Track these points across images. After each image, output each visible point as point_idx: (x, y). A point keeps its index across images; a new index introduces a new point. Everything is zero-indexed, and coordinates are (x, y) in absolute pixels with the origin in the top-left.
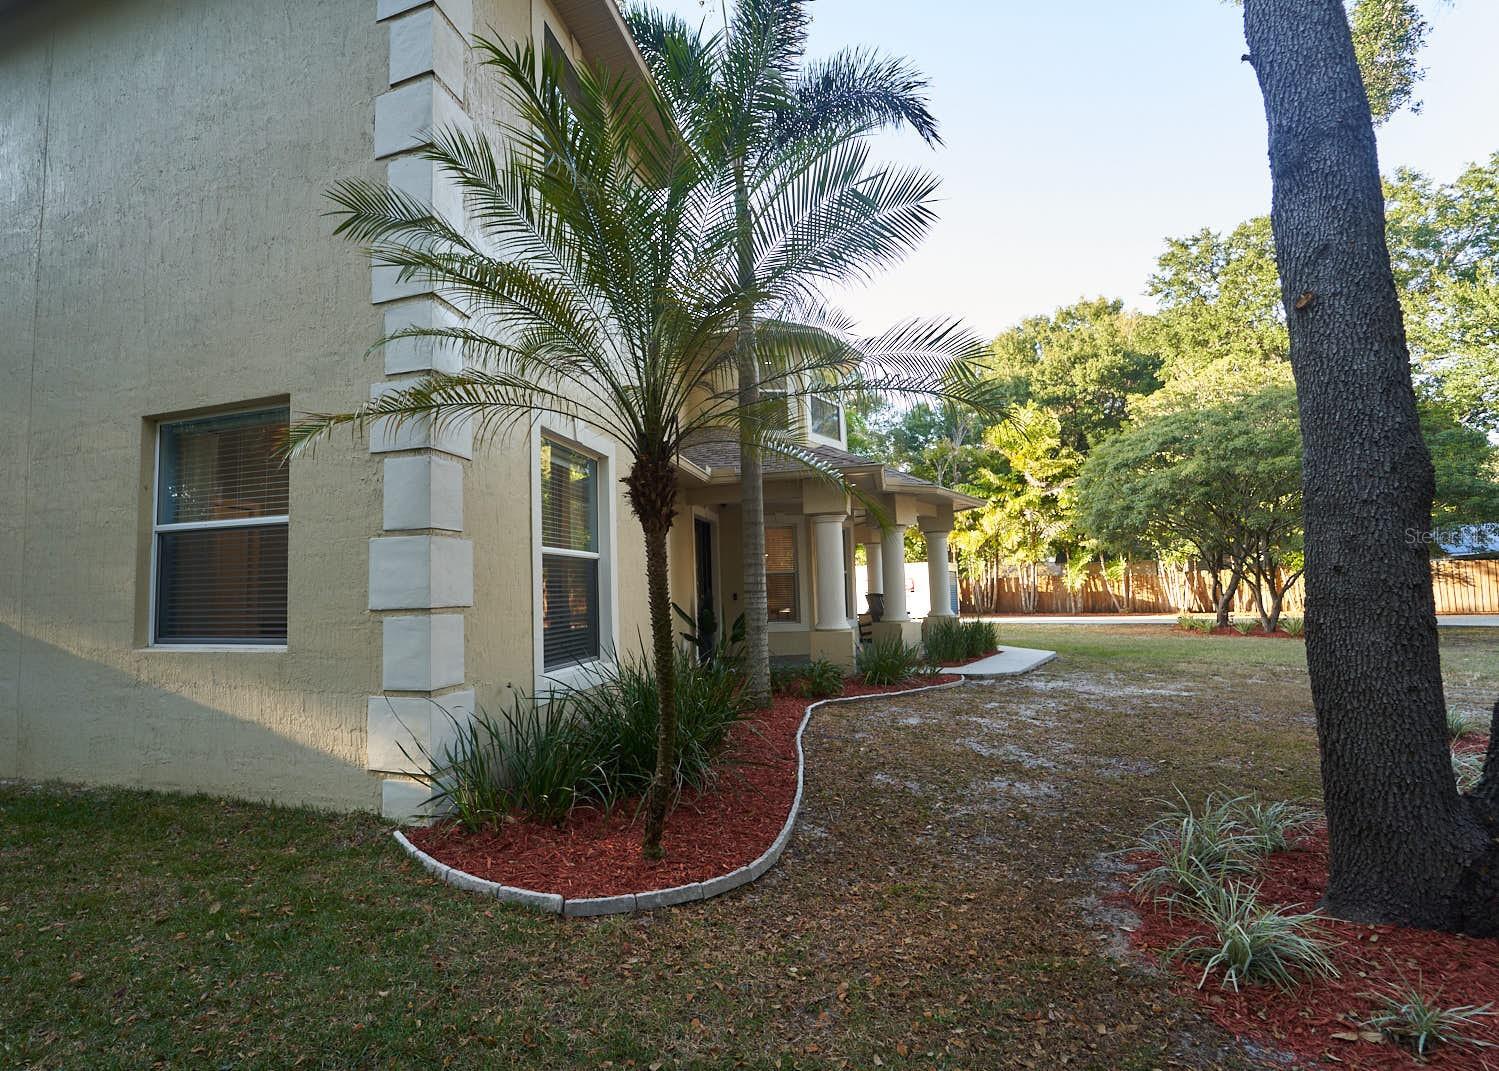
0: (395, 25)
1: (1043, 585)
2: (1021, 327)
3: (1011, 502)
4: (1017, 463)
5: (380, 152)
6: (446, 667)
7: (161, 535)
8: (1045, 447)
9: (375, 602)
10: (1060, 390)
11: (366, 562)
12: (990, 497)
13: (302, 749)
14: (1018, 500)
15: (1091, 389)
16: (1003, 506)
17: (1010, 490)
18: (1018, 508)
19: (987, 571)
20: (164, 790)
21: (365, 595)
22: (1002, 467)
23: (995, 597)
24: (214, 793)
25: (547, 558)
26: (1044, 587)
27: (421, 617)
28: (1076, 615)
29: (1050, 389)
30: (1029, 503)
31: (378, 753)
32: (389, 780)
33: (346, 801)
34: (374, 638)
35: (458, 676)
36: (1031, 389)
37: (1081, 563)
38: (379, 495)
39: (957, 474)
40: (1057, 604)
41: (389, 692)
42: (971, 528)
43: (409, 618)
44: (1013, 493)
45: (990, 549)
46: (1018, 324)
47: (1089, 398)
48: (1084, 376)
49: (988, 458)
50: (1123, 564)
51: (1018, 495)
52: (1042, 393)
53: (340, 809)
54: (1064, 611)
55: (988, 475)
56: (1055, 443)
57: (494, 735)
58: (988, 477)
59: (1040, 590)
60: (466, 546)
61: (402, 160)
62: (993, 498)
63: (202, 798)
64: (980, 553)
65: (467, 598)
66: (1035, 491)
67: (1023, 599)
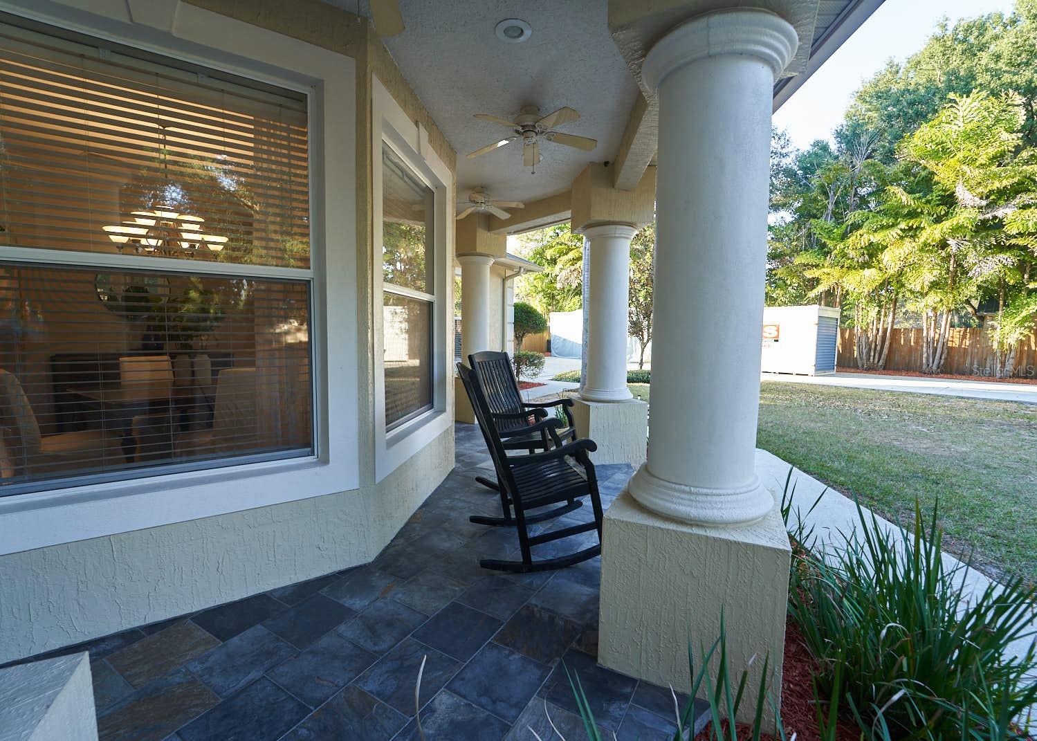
3: (928, 230)
4: (944, 174)
8: (996, 147)
12: (896, 224)
14: (938, 226)
16: (915, 235)
17: (930, 213)
18: (938, 237)
19: (879, 319)
22: (923, 184)
23: (885, 351)
26: (957, 341)
28: (1002, 380)
30: (956, 230)
40: (973, 364)
42: (865, 265)
44: (933, 217)
45: (888, 291)
51: (938, 220)
55: (900, 195)
58: (899, 198)
59: (950, 344)
62: (903, 226)
66: (968, 213)
67: (925, 355)
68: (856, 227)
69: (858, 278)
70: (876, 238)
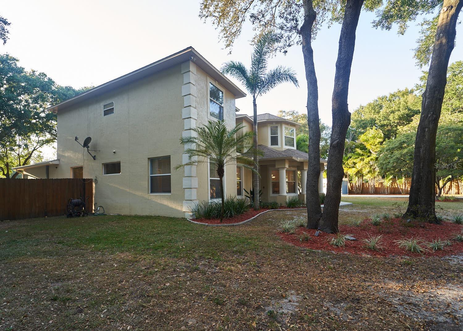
0: (185, 97)
1: (377, 185)
2: (378, 100)
3: (366, 159)
4: (368, 146)
5: (183, 117)
6: (194, 197)
7: (151, 176)
8: (378, 141)
9: (184, 187)
10: (385, 122)
11: (182, 181)
12: (359, 157)
13: (174, 209)
14: (368, 159)
15: (396, 121)
16: (363, 160)
17: (366, 155)
18: (368, 161)
19: (358, 181)
20: (153, 215)
21: (182, 186)
22: (363, 148)
23: (361, 189)
24: (161, 216)
25: (211, 180)
26: (378, 186)
27: (191, 189)
28: (387, 195)
29: (382, 122)
30: (372, 159)
31: (184, 209)
32: (186, 213)
33: (180, 216)
34: (184, 192)
35: (196, 198)
36: (376, 122)
37: (389, 178)
38: (184, 171)
39: (350, 150)
40: (382, 191)
41: (186, 200)
42: (353, 167)
43: (189, 189)
44: (367, 156)
45: (359, 174)
46: (376, 98)
47: (395, 124)
48: (394, 117)
49: (360, 145)
50: (404, 178)
51: (369, 156)
52: (379, 124)
53: (179, 217)
54: (384, 194)
55: (359, 151)
56: (381, 140)
57: (201, 207)
58: (358, 151)
59: (376, 187)
60: (197, 178)
61: (186, 119)
62: (360, 158)
63: (159, 216)
64: (356, 174)
65: (197, 186)
66: (374, 156)
67: (370, 189)
68: (350, 157)
69: (351, 171)
70: (355, 161)
